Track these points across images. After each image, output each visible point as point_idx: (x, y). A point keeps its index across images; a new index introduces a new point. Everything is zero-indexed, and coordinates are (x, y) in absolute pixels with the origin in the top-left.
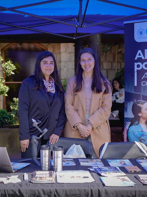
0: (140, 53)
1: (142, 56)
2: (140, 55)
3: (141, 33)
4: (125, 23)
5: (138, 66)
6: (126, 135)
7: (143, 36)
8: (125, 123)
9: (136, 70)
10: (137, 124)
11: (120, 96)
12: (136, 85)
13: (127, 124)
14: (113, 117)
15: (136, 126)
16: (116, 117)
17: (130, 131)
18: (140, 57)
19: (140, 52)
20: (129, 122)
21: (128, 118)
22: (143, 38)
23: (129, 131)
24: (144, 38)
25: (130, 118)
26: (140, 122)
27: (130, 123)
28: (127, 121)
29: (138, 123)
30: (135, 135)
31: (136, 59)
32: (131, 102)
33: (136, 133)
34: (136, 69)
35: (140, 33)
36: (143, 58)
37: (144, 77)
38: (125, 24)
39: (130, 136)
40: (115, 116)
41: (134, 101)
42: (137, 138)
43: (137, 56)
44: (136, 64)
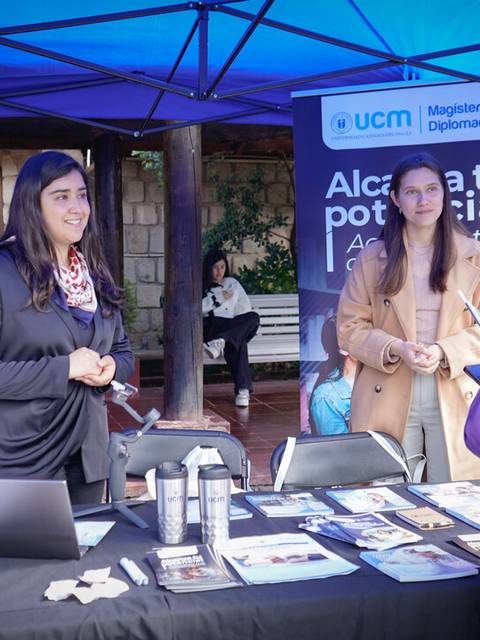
0: (339, 181)
1: (345, 188)
2: (341, 186)
3: (342, 124)
4: (294, 95)
5: (336, 216)
6: (308, 412)
7: (348, 134)
8: (304, 377)
9: (329, 229)
10: (337, 379)
11: (226, 299)
12: (330, 268)
13: (308, 380)
14: (211, 356)
15: (334, 384)
16: (218, 358)
17: (317, 398)
18: (339, 190)
19: (339, 176)
20: (314, 372)
21: (309, 362)
22: (347, 137)
23: (315, 398)
24: (351, 137)
25: (317, 362)
26: (345, 372)
27: (317, 375)
28: (308, 372)
29: (341, 376)
30: (331, 410)
31: (329, 195)
32: (318, 317)
33: (336, 404)
34: (330, 223)
35: (339, 124)
36: (349, 194)
37: (352, 246)
38: (294, 99)
39: (318, 412)
40: (216, 354)
41: (325, 314)
42: (338, 417)
43: (332, 190)
44: (329, 211)
